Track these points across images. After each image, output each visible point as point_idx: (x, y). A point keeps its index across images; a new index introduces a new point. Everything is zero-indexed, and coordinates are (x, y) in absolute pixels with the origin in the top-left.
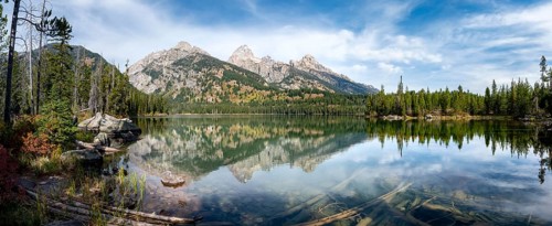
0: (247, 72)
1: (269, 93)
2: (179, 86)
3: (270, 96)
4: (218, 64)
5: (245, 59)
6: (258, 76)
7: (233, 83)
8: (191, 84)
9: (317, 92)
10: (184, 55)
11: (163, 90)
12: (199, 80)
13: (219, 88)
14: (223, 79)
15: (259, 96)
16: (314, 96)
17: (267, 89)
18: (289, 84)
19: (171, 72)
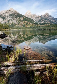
0: (30, 19)
1: (35, 24)
2: (11, 22)
3: (35, 25)
5: (29, 15)
6: (32, 20)
7: (26, 22)
8: (15, 21)
9: (48, 24)
10: (12, 13)
11: (7, 23)
12: (17, 21)
13: (22, 23)
14: (23, 20)
16: (47, 25)
17: (35, 23)
18: (40, 22)
19: (9, 18)
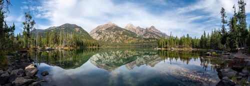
0: (131, 32)
2: (108, 37)
3: (138, 40)
4: (121, 29)
6: (135, 33)
7: (126, 36)
8: (111, 36)
9: (154, 39)
10: (109, 26)
11: (102, 38)
12: (114, 35)
13: (121, 38)
14: (122, 34)
15: (134, 40)
17: (137, 38)
18: (145, 36)
19: (105, 32)
